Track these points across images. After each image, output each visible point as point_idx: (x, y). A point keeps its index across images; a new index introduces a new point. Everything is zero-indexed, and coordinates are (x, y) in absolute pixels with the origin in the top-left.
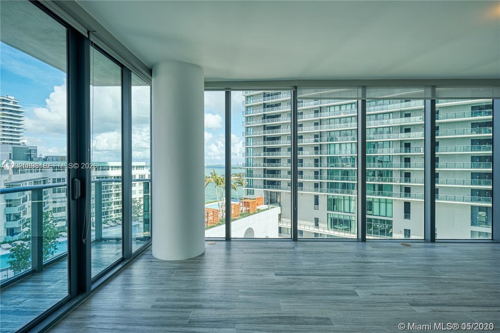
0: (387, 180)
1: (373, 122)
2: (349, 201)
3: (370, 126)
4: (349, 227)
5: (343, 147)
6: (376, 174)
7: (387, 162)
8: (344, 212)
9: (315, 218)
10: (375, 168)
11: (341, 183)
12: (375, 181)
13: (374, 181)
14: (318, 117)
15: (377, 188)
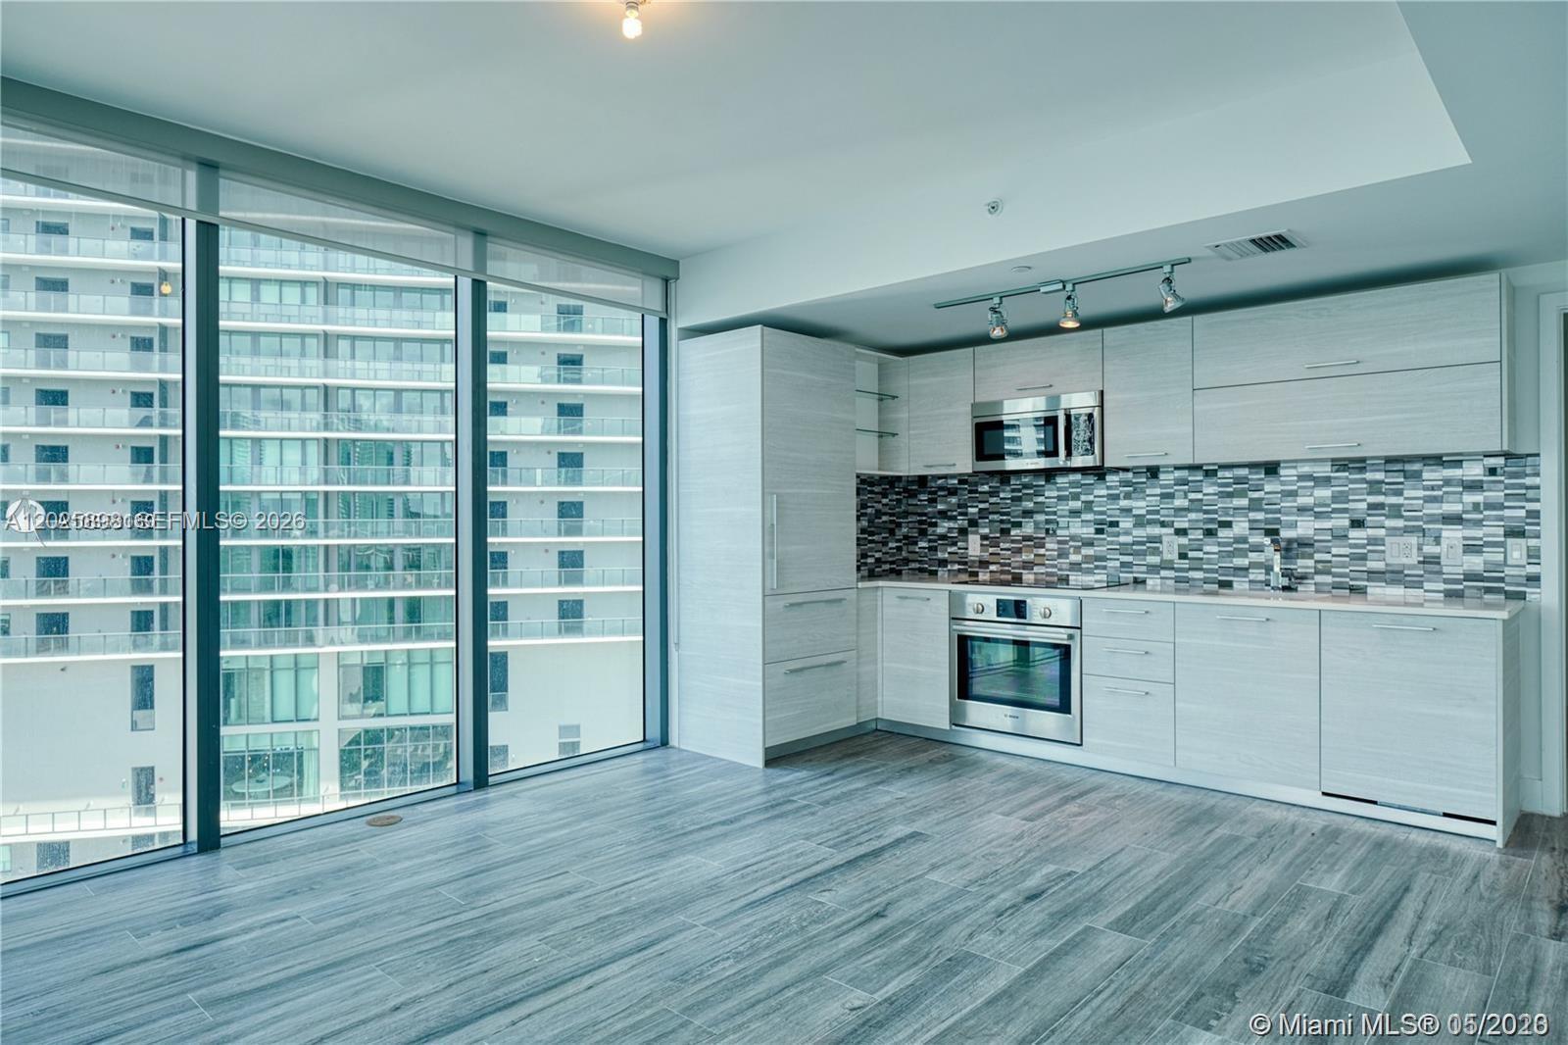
0: (436, 581)
1: (386, 365)
2: (292, 673)
3: (376, 379)
4: (296, 778)
5: (271, 453)
6: (399, 562)
7: (435, 517)
8: (274, 721)
9: (134, 769)
10: (394, 537)
11: (259, 602)
12: (395, 588)
13: (389, 589)
14: (148, 313)
15: (400, 612)
